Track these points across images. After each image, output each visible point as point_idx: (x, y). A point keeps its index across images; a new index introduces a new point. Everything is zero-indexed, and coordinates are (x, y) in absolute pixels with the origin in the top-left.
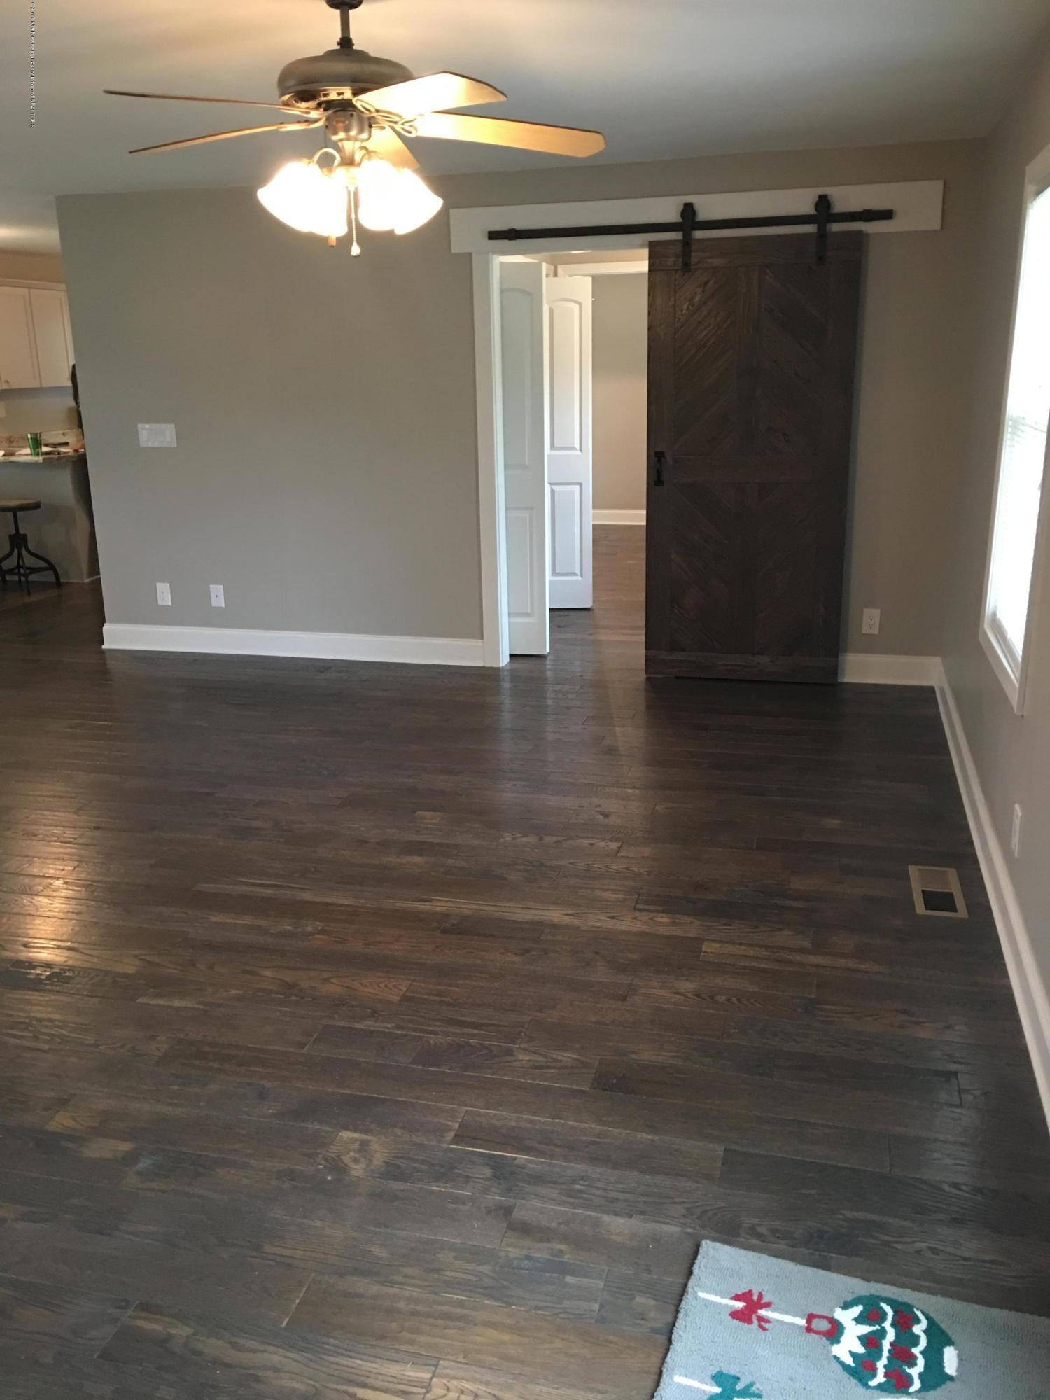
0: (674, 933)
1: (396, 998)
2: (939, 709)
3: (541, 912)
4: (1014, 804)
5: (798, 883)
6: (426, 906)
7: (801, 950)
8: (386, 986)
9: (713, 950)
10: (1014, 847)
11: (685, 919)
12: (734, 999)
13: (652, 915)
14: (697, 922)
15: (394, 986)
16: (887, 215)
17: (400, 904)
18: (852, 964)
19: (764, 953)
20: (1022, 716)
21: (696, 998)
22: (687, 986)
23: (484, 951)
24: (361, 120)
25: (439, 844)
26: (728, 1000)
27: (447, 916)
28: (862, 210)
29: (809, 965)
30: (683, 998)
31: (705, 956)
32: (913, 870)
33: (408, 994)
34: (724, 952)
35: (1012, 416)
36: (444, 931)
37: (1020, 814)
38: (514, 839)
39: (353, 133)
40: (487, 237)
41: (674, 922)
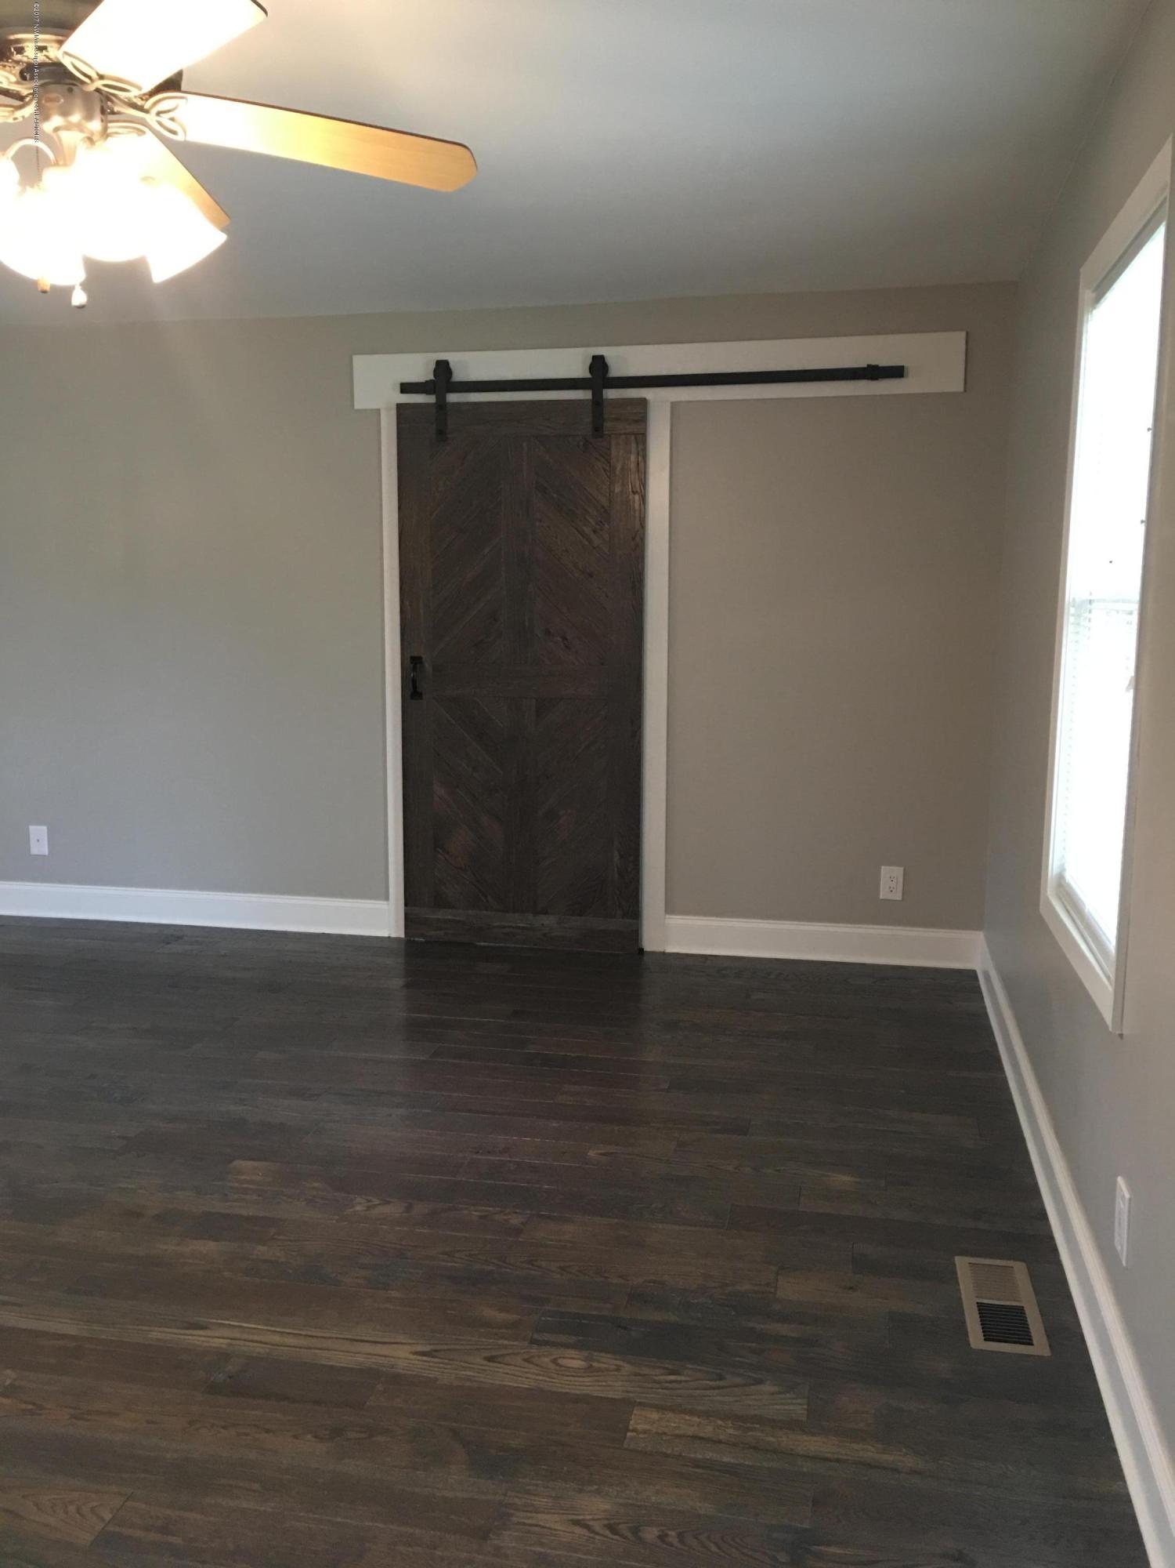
0: (587, 1391)
1: (85, 1538)
2: (984, 1002)
3: (379, 1349)
4: (1117, 1176)
5: (793, 1290)
6: (197, 1338)
7: (792, 1425)
8: (78, 1511)
9: (647, 1427)
10: (1119, 1248)
11: (606, 1361)
12: (672, 1533)
13: (557, 1352)
14: (627, 1368)
15: (93, 1510)
16: (897, 372)
17: (157, 1334)
18: (869, 1452)
19: (730, 1431)
20: (1121, 1036)
21: (608, 1533)
22: (596, 1506)
23: (267, 1431)
24: (87, 97)
25: (248, 1219)
26: (662, 1537)
27: (224, 1356)
28: (866, 366)
29: (802, 1456)
30: (584, 1532)
31: (632, 1438)
32: (962, 1264)
33: (111, 1528)
34: (666, 1430)
35: (1074, 600)
36: (213, 1389)
37: (1127, 1196)
38: (369, 1208)
39: (76, 118)
40: (398, 388)
41: (591, 1366)
